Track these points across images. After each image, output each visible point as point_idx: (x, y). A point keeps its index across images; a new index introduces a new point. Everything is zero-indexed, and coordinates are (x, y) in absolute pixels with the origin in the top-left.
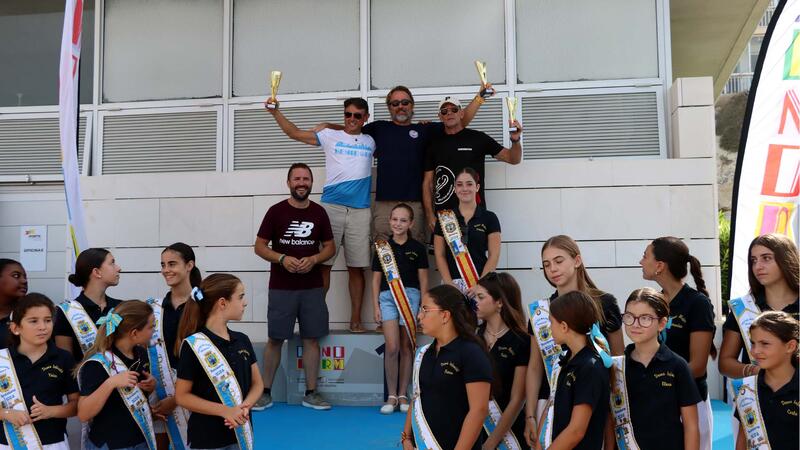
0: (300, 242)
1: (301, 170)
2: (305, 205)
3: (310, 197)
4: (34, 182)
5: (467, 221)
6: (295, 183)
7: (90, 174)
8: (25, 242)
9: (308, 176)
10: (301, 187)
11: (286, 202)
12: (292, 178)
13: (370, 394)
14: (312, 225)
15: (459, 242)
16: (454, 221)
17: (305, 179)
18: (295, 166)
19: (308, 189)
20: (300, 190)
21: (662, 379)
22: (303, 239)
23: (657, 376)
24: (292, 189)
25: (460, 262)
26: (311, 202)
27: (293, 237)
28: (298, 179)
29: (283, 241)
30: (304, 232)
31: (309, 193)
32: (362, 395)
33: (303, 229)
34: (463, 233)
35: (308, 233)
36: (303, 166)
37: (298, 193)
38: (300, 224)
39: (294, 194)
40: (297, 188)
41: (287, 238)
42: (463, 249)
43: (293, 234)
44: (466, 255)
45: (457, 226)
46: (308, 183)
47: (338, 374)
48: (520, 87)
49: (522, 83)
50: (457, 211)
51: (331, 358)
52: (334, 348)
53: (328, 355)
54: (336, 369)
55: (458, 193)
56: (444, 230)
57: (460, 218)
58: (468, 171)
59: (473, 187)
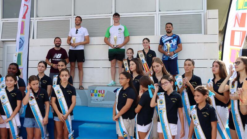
0: (58, 60)
1: (58, 39)
2: (59, 49)
3: (61, 47)
5: (146, 54)
6: (56, 43)
7: (33, 38)
9: (60, 41)
10: (58, 43)
12: (55, 41)
13: (112, 104)
14: (61, 55)
15: (144, 60)
16: (143, 54)
17: (59, 41)
18: (56, 38)
20: (58, 45)
21: (173, 100)
23: (171, 99)
24: (55, 44)
25: (144, 66)
26: (61, 48)
28: (57, 41)
29: (53, 59)
31: (60, 45)
32: (108, 104)
33: (59, 56)
34: (145, 57)
36: (59, 38)
37: (57, 45)
39: (56, 46)
41: (54, 59)
42: (145, 62)
43: (56, 57)
44: (146, 64)
45: (143, 55)
47: (102, 98)
48: (160, 12)
49: (161, 11)
50: (143, 51)
51: (101, 93)
52: (102, 91)
53: (100, 92)
54: (102, 96)
55: (144, 46)
56: (140, 57)
57: (144, 53)
58: (147, 39)
59: (148, 44)
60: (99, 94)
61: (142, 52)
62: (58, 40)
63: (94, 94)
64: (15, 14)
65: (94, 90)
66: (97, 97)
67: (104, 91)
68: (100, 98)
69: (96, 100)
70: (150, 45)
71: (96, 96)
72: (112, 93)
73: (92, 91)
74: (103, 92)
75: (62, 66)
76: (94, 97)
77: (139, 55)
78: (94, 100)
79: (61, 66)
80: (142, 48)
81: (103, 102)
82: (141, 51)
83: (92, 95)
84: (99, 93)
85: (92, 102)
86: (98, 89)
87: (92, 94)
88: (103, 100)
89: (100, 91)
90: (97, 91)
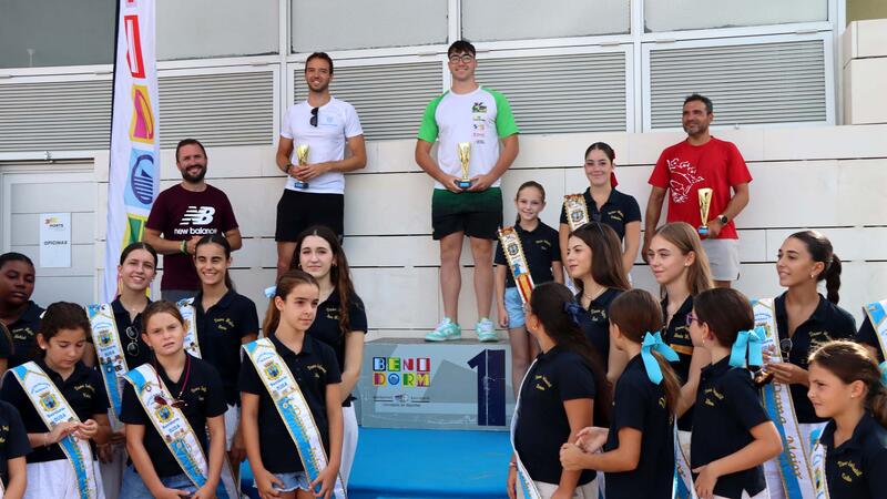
0: (201, 231)
1: (191, 146)
2: (201, 189)
4: (54, 160)
6: (185, 164)
8: (46, 233)
9: (201, 155)
10: (192, 167)
11: (178, 187)
12: (182, 156)
13: (461, 416)
14: (212, 210)
17: (196, 156)
18: (183, 143)
19: (204, 169)
22: (204, 226)
24: (182, 170)
26: (209, 186)
27: (191, 224)
28: (188, 158)
29: (178, 231)
30: (205, 218)
31: (204, 172)
32: (447, 417)
33: (204, 215)
35: (210, 219)
36: (194, 142)
37: (191, 173)
38: (198, 209)
40: (188, 168)
41: (184, 227)
43: (191, 222)
45: (585, 214)
46: (200, 161)
47: (422, 391)
48: (649, 37)
49: (650, 31)
50: (587, 196)
51: (414, 372)
52: (418, 360)
53: (411, 368)
54: (421, 385)
55: (588, 174)
56: (570, 219)
57: (590, 203)
58: (603, 146)
59: (607, 168)
60: (405, 376)
61: (582, 201)
62: (189, 150)
63: (387, 374)
64: (31, 52)
65: (385, 360)
66: (400, 388)
67: (428, 360)
68: (412, 391)
69: (395, 402)
70: (618, 172)
71: (394, 382)
72: (464, 369)
73: (377, 361)
74: (423, 367)
75: (215, 260)
76: (385, 389)
77: (570, 211)
78: (386, 401)
79: (209, 261)
80: (581, 183)
81: (425, 408)
82: (579, 195)
83: (377, 381)
84: (407, 371)
85: (379, 407)
86: (403, 353)
87: (377, 376)
88: (425, 400)
89: (411, 361)
90: (399, 362)
